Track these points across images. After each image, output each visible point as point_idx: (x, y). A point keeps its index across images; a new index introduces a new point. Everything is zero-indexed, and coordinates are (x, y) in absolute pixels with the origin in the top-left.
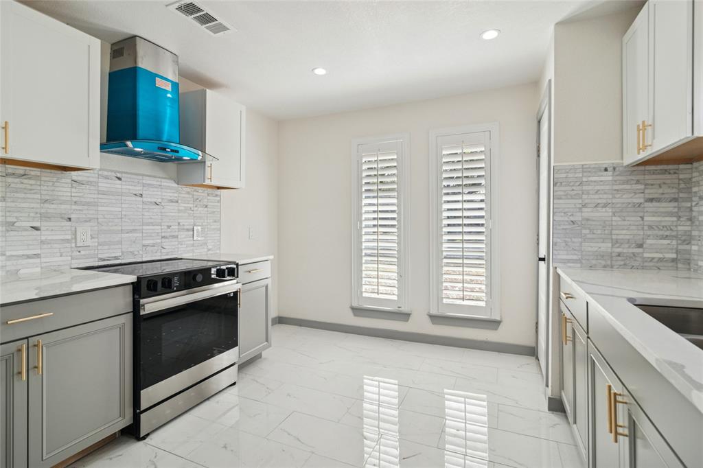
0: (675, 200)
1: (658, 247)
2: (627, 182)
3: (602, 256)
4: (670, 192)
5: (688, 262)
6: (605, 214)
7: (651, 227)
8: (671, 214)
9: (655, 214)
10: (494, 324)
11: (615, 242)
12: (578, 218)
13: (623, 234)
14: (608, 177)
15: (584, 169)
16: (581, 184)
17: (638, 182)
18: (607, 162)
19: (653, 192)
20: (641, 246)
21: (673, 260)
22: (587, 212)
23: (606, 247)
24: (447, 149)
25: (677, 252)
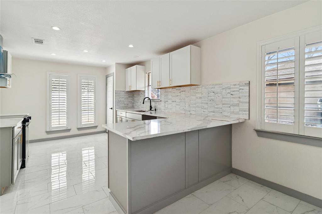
0: (132, 97)
1: (130, 105)
2: (126, 94)
3: (123, 107)
4: (131, 96)
5: (133, 107)
6: (123, 99)
7: (129, 102)
8: (131, 99)
9: (130, 99)
10: (96, 127)
11: (125, 104)
12: (119, 100)
13: (126, 103)
14: (123, 93)
15: (120, 91)
16: (120, 94)
17: (128, 94)
18: (123, 90)
19: (129, 96)
20: (128, 105)
21: (132, 107)
22: (121, 99)
23: (123, 105)
24: (83, 80)
25: (132, 105)
